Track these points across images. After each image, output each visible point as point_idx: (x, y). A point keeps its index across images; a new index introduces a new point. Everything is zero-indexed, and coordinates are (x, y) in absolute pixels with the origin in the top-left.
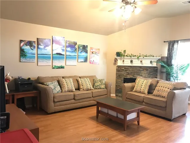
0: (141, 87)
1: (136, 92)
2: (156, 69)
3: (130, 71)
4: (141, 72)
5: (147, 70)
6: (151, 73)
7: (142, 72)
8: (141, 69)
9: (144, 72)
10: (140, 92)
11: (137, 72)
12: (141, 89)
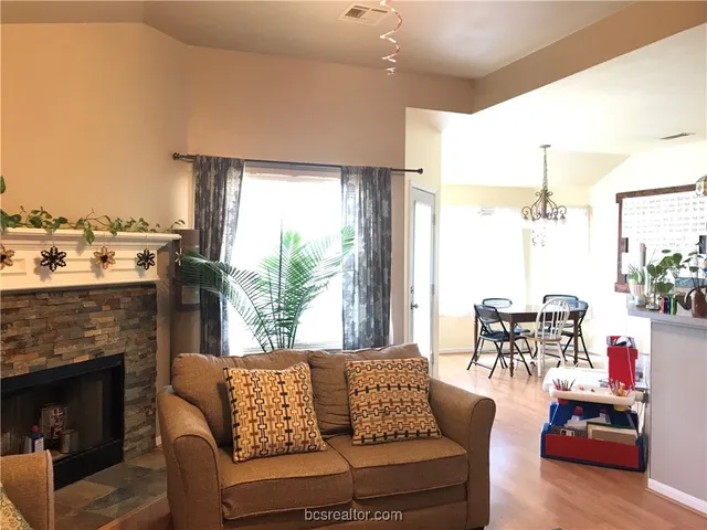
0: (287, 418)
1: (259, 455)
2: (150, 292)
3: (27, 323)
4: (88, 321)
5: (115, 304)
6: (132, 322)
7: (95, 319)
8: (87, 305)
9: (104, 320)
10: (287, 451)
11: (68, 325)
12: (289, 431)
